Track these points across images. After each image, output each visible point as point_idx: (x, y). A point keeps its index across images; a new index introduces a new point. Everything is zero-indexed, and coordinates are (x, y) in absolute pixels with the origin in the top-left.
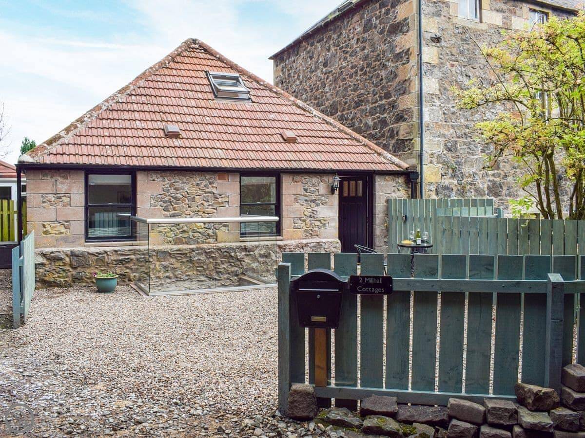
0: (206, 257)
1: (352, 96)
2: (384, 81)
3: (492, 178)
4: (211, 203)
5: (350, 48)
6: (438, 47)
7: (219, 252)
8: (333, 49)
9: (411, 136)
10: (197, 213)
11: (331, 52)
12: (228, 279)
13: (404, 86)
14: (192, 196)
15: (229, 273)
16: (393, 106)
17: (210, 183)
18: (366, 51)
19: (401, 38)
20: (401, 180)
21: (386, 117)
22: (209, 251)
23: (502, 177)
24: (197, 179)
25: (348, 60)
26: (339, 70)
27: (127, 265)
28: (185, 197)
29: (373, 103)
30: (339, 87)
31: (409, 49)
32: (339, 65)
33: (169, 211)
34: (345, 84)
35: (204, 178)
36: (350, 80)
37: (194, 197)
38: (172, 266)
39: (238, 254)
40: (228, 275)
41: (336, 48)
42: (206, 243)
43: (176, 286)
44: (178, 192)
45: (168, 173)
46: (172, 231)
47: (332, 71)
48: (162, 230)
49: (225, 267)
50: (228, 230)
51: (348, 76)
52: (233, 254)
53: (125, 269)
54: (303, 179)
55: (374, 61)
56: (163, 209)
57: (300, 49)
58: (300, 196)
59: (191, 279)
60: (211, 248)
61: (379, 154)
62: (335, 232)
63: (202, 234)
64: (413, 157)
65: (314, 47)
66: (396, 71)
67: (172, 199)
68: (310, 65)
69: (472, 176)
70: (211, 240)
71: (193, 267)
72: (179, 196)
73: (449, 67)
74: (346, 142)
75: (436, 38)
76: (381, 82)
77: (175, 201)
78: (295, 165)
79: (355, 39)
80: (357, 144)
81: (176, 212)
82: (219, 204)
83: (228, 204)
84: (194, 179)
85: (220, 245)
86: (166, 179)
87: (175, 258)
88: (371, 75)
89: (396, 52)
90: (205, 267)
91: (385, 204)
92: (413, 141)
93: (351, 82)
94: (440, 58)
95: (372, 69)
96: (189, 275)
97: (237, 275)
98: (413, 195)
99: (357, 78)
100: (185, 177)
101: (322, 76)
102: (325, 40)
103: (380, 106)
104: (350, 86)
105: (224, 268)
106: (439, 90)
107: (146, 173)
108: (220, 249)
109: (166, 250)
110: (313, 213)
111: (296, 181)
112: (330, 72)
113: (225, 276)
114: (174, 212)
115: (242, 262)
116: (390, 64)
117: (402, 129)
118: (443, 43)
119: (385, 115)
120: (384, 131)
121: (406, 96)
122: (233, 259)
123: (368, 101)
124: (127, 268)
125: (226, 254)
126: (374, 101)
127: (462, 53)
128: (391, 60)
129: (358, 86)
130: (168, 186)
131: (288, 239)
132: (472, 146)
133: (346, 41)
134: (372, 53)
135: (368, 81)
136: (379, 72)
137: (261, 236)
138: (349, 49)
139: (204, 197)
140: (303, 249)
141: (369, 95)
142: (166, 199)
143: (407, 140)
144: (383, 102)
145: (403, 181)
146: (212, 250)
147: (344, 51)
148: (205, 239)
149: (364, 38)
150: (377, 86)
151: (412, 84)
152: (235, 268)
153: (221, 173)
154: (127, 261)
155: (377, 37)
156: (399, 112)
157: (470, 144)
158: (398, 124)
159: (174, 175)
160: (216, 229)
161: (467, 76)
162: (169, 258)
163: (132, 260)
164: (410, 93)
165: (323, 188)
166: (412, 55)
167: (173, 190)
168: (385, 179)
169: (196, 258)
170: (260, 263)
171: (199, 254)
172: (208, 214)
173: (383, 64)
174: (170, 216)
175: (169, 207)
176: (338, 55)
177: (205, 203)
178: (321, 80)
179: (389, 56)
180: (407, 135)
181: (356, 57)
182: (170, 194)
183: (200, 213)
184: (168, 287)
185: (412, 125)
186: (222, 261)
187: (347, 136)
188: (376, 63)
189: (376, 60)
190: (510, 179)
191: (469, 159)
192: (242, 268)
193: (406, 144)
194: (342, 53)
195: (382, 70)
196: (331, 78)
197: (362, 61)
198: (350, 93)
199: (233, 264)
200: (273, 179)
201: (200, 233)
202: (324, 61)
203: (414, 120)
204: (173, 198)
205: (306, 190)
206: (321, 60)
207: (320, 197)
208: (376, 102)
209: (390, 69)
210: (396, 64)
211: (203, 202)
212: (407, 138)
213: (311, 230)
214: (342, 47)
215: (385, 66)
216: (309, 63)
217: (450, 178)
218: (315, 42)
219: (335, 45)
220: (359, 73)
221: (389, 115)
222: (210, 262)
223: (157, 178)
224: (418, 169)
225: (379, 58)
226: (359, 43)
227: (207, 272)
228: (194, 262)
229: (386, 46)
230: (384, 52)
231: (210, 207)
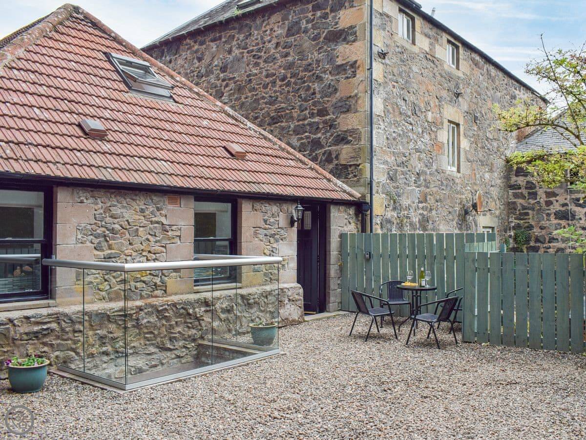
0: (157, 317)
1: (266, 109)
2: (318, 96)
3: (421, 211)
4: (158, 238)
5: (265, 53)
6: (383, 64)
7: (174, 309)
8: (236, 52)
9: (357, 161)
10: (141, 254)
11: (234, 54)
12: (185, 347)
13: (347, 103)
14: (135, 228)
15: (185, 340)
16: (331, 125)
17: (158, 209)
18: (290, 58)
19: (345, 48)
20: (352, 211)
21: (319, 138)
22: (161, 308)
23: (428, 210)
24: (140, 203)
25: (261, 66)
26: (246, 78)
27: (45, 340)
28: (126, 229)
29: (298, 121)
30: (246, 98)
31: (356, 62)
32: (246, 72)
33: (103, 251)
34: (256, 95)
35: (150, 201)
36: (264, 90)
37: (137, 229)
38: (111, 335)
39: (197, 310)
40: (184, 341)
41: (241, 51)
42: (152, 297)
43: (116, 366)
44: (116, 221)
45: (102, 192)
46: (106, 280)
47: (235, 78)
48: (93, 281)
49: (180, 330)
50: (180, 277)
51: (261, 86)
52: (191, 311)
53: (41, 346)
54: (263, 206)
55: (302, 71)
56: (95, 248)
57: (181, 47)
58: (258, 229)
59: (137, 353)
60: (165, 305)
61: (329, 180)
62: (294, 274)
63: (147, 284)
64: (361, 186)
65: (204, 46)
66: (336, 85)
67: (107, 232)
68: (198, 68)
69: (408, 209)
70: (158, 292)
71: (139, 334)
72: (117, 227)
73: (391, 87)
74: (292, 163)
75: (382, 54)
76: (313, 96)
77: (110, 235)
78: (255, 188)
79: (272, 42)
80: (303, 166)
81: (113, 251)
82: (170, 240)
83: (180, 240)
84: (138, 202)
85: (175, 298)
86: (99, 200)
87: (116, 322)
88: (298, 87)
89: (337, 64)
90: (156, 332)
91: (339, 239)
92: (360, 167)
93: (266, 94)
94: (385, 77)
95: (299, 79)
96: (134, 347)
97: (194, 340)
98: (363, 230)
99: (274, 89)
100: (125, 199)
101: (218, 83)
102: (223, 40)
103: (310, 124)
104: (263, 98)
105: (179, 332)
106: (384, 112)
107: (70, 189)
108: (174, 305)
109: (103, 312)
110: (272, 251)
111: (256, 210)
112: (230, 79)
113: (180, 344)
114: (109, 252)
115: (201, 322)
116: (327, 77)
117: (344, 152)
118: (387, 61)
119: (319, 135)
120: (316, 154)
121: (350, 115)
122: (191, 318)
123: (292, 117)
124: (45, 344)
125: (182, 311)
126: (301, 117)
127: (400, 74)
128: (328, 72)
129: (277, 98)
130: (102, 211)
131: (247, 287)
132: (408, 176)
133: (258, 44)
134: (299, 62)
135: (293, 94)
136: (310, 84)
137: (215, 284)
138: (262, 54)
139: (150, 229)
140: (267, 298)
141: (293, 111)
142: (98, 231)
143: (351, 166)
144: (316, 119)
145: (354, 212)
146: (166, 306)
147: (254, 56)
148: (151, 292)
149: (287, 42)
150: (305, 100)
151: (360, 102)
152: (193, 330)
153: (172, 196)
154: (45, 332)
155: (307, 44)
156: (340, 133)
157: (407, 174)
158: (339, 147)
159: (111, 194)
160: (165, 276)
161: (404, 100)
162: (106, 323)
163: (52, 330)
164: (356, 111)
165: (282, 220)
166: (360, 69)
167: (108, 218)
168: (339, 209)
169: (145, 321)
170: (221, 320)
171: (149, 314)
172: (154, 254)
173: (317, 76)
174: (105, 258)
175: (103, 245)
176: (245, 59)
177: (152, 239)
178: (215, 87)
179: (326, 67)
180: (351, 160)
181: (274, 64)
182: (103, 223)
183: (144, 254)
184: (105, 369)
185: (359, 148)
186: (176, 322)
187: (290, 157)
188: (306, 73)
189: (306, 70)
190: (434, 212)
191: (405, 190)
192: (200, 330)
193: (349, 169)
194: (251, 58)
195: (314, 82)
196: (232, 85)
197: (284, 69)
198: (264, 106)
199: (190, 325)
200: (229, 206)
201: (144, 282)
202: (221, 64)
203: (362, 142)
204: (108, 230)
205: (265, 221)
206: (216, 63)
207: (279, 230)
208: (304, 119)
209: (326, 82)
210: (337, 77)
211: (150, 237)
212: (352, 163)
213: (271, 273)
214: (252, 50)
215: (319, 78)
216: (196, 65)
217: (392, 210)
218: (207, 40)
219: (239, 48)
220: (279, 83)
221: (325, 136)
222: (163, 325)
223: (87, 199)
224: (368, 200)
225: (310, 68)
226: (280, 48)
227: (159, 339)
228: (142, 327)
229: (322, 55)
230: (318, 61)
231: (158, 244)
